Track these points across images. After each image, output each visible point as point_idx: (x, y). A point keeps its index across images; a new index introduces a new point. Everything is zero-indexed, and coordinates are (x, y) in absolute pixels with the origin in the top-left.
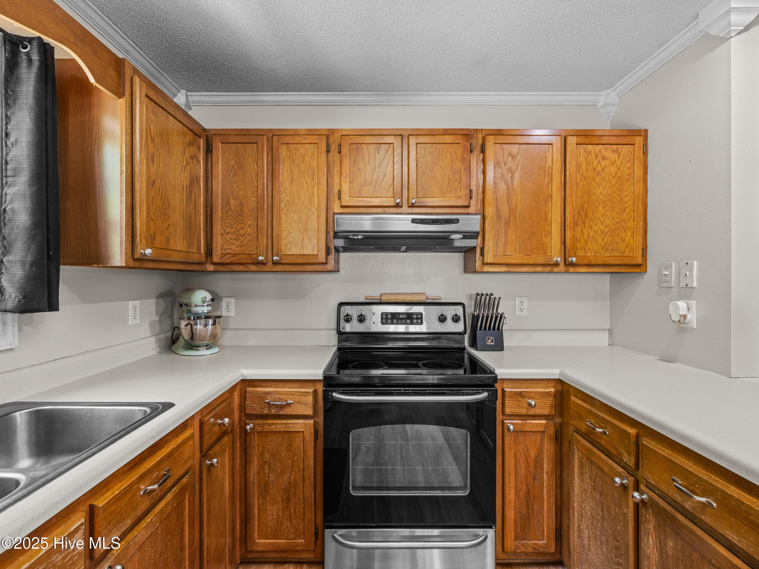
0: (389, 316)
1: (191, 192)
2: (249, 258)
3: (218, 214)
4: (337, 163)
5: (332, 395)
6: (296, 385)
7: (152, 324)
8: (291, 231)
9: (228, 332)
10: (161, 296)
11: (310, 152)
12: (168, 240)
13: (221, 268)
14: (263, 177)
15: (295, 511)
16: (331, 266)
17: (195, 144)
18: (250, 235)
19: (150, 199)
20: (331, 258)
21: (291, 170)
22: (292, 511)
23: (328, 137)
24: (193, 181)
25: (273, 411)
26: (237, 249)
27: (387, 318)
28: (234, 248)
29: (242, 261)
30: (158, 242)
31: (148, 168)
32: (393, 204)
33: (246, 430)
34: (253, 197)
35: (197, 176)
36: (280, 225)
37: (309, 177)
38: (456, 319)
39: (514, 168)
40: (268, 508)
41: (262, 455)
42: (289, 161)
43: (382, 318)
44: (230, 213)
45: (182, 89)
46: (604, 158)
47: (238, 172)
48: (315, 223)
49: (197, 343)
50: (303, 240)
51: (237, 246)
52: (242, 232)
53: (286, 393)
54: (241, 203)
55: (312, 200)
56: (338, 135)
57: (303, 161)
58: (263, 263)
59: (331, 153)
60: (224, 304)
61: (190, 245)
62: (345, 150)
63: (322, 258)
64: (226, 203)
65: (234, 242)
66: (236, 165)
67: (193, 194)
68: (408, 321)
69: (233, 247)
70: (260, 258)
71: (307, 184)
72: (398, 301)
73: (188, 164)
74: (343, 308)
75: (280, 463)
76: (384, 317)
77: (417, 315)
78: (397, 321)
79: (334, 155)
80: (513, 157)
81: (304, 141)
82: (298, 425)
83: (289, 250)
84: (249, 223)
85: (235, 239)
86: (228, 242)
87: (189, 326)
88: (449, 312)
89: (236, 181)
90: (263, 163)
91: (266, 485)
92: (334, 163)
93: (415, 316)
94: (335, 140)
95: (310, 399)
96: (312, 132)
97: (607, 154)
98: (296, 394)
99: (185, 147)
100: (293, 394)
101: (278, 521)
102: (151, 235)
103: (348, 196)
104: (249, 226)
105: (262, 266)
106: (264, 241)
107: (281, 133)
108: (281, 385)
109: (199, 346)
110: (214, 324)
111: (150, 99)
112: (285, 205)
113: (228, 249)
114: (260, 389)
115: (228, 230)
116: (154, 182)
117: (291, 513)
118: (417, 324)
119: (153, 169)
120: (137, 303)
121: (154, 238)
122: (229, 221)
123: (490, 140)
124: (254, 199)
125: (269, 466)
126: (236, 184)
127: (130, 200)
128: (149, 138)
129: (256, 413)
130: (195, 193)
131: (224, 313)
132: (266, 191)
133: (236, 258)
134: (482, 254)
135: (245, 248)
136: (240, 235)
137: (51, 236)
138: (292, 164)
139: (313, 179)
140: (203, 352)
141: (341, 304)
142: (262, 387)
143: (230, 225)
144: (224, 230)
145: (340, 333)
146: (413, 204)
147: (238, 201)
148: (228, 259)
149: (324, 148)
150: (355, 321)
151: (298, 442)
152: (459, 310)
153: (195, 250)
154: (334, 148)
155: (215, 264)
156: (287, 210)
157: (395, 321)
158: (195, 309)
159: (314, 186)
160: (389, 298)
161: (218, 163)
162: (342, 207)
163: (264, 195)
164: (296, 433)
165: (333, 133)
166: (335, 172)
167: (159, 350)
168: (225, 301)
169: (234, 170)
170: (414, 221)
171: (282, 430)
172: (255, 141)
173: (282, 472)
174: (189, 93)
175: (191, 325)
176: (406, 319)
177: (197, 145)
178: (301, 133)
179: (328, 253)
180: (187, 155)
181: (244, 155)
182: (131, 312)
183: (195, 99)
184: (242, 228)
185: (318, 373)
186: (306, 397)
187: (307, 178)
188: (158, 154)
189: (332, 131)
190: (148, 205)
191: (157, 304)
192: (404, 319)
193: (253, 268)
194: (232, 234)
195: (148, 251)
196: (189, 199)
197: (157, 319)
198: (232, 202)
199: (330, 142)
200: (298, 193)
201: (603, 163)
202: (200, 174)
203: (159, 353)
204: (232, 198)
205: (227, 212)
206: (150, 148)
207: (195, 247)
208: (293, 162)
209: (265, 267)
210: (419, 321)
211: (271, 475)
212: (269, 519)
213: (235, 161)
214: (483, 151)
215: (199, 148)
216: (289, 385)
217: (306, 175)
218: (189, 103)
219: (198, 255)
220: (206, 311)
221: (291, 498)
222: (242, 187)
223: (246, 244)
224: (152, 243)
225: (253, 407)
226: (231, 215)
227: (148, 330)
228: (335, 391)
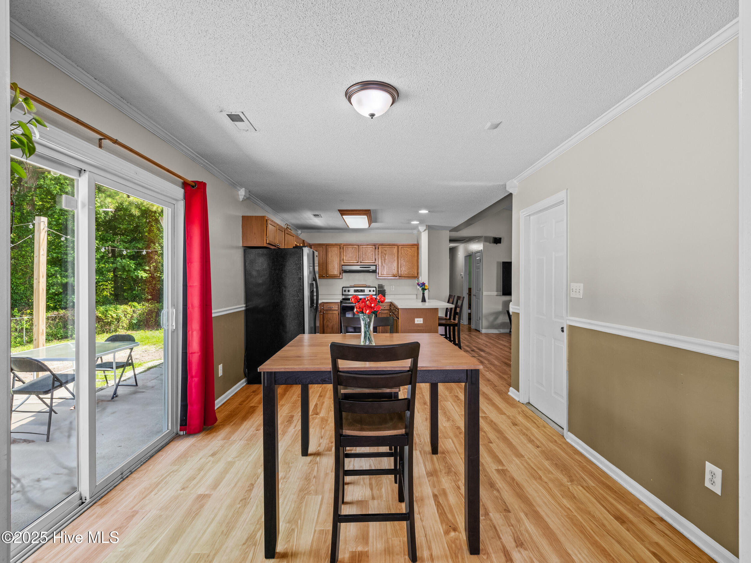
2: (321, 275)
4: (342, 252)
8: (331, 269)
11: (336, 249)
14: (324, 256)
16: (341, 277)
20: (341, 275)
21: (331, 254)
23: (340, 246)
25: (329, 309)
27: (355, 291)
32: (356, 262)
36: (328, 267)
38: (373, 291)
39: (386, 253)
41: (327, 318)
42: (330, 251)
46: (408, 251)
48: (337, 266)
50: (334, 270)
53: (332, 305)
55: (336, 262)
57: (334, 251)
58: (324, 277)
62: (344, 248)
63: (339, 275)
70: (324, 275)
72: (358, 286)
74: (344, 288)
78: (358, 292)
79: (342, 250)
80: (386, 251)
81: (334, 246)
82: (335, 312)
83: (331, 273)
88: (372, 289)
90: (325, 251)
91: (328, 325)
93: (363, 290)
94: (342, 246)
96: (336, 244)
97: (409, 250)
100: (334, 305)
103: (345, 260)
106: (324, 271)
107: (329, 245)
108: (331, 303)
117: (333, 331)
118: (363, 292)
123: (380, 247)
124: (322, 261)
125: (328, 321)
132: (325, 259)
134: (378, 274)
141: (343, 287)
142: (328, 304)
145: (343, 295)
146: (361, 262)
149: (339, 248)
150: (347, 292)
151: (335, 316)
152: (374, 289)
154: (342, 248)
156: (330, 263)
159: (337, 258)
160: (356, 286)
162: (344, 264)
164: (334, 314)
166: (342, 254)
170: (360, 267)
171: (331, 313)
172: (324, 247)
173: (331, 322)
174: (301, 230)
178: (333, 244)
179: (340, 274)
181: (319, 250)
183: (303, 231)
185: (339, 301)
186: (336, 306)
189: (341, 244)
192: (360, 291)
193: (322, 278)
200: (333, 259)
201: (408, 252)
208: (332, 252)
214: (378, 249)
216: (333, 303)
217: (335, 255)
218: (301, 232)
221: (333, 328)
228: (342, 304)
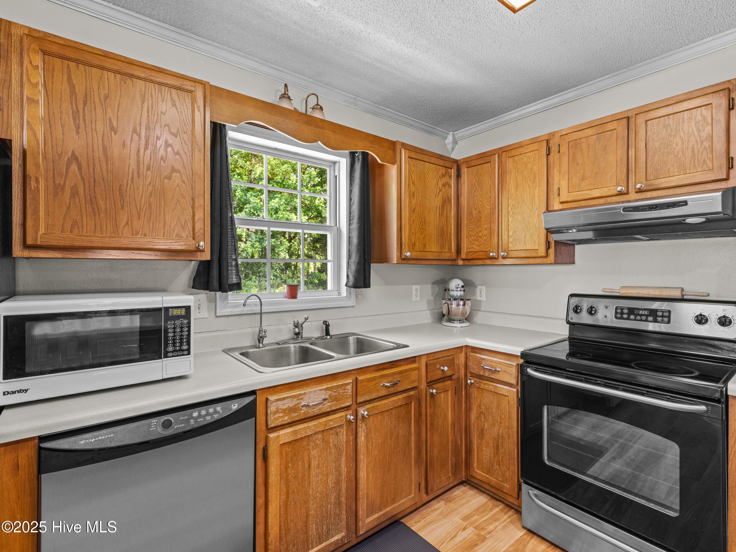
0: (626, 311)
1: (443, 210)
2: (485, 254)
3: (465, 222)
4: (557, 162)
5: (526, 370)
6: (504, 357)
7: (428, 302)
8: (516, 230)
9: (480, 313)
10: (435, 283)
11: (532, 159)
12: (424, 245)
13: (467, 263)
14: (495, 188)
15: (502, 459)
16: (552, 258)
17: (447, 175)
18: (486, 236)
19: (412, 221)
20: (551, 252)
21: (516, 178)
22: (500, 458)
23: (548, 141)
24: (446, 201)
25: (487, 374)
26: (477, 248)
27: (623, 313)
28: (475, 248)
29: (480, 257)
30: (417, 248)
31: (410, 202)
32: (615, 192)
33: (468, 383)
34: (488, 205)
35: (448, 197)
37: (531, 181)
38: (724, 322)
40: (484, 448)
41: (480, 406)
42: (515, 171)
43: (616, 313)
44: (472, 220)
45: (450, 132)
47: (477, 188)
48: (536, 221)
49: (452, 318)
50: (525, 237)
51: (477, 246)
52: (480, 234)
53: (496, 362)
54: (479, 212)
55: (533, 200)
56: (557, 136)
57: (526, 168)
58: (493, 258)
59: (552, 155)
60: (478, 290)
61: (442, 246)
62: (563, 149)
63: (542, 252)
64: (470, 213)
65: (475, 242)
66: (476, 183)
67: (445, 211)
68: (650, 319)
69: (474, 246)
70: (491, 254)
71: (529, 187)
72: (640, 295)
73: (440, 190)
74: (573, 299)
75: (492, 417)
76: (619, 311)
77: (663, 312)
78: (635, 317)
79: (554, 156)
81: (527, 151)
82: (505, 390)
83: (515, 246)
84: (485, 226)
85: (476, 240)
86: (471, 242)
87: (446, 304)
88: (715, 311)
89: (476, 195)
90: (495, 177)
91: (482, 430)
92: (554, 164)
93: (660, 314)
94: (555, 142)
95: (514, 371)
96: (534, 141)
98: (503, 364)
99: (438, 180)
100: (501, 363)
101: (490, 462)
102: (412, 244)
103: (567, 191)
104: (485, 229)
105: (494, 260)
106: (495, 240)
107: (510, 149)
108: (494, 355)
109: (454, 320)
110: (464, 305)
111: (411, 158)
112: (511, 209)
113: (471, 248)
114: (478, 355)
115: (471, 233)
116: (414, 209)
117: (499, 460)
118: (662, 322)
119: (414, 202)
120: (418, 287)
121: (414, 245)
122: (472, 226)
124: (488, 207)
125: (484, 416)
126: (476, 197)
127: (399, 224)
128: (411, 182)
129: (475, 372)
130: (447, 210)
131: (478, 298)
132: (497, 199)
133: (476, 254)
135: (482, 246)
136: (479, 236)
137: (366, 249)
138: (516, 173)
139: (534, 182)
140: (457, 325)
141: (572, 295)
142: (480, 354)
143: (472, 229)
144: (469, 234)
145: (574, 324)
146: (639, 189)
147: (478, 210)
148: (471, 255)
149: (544, 152)
150: (584, 313)
151: (504, 404)
153: (447, 250)
154: (554, 149)
155: (463, 260)
156: (513, 213)
157: (632, 317)
158: (452, 293)
159: (535, 188)
160: (629, 292)
161: (464, 184)
162: (561, 203)
163: (495, 203)
164: (503, 396)
165: (553, 135)
166: (555, 171)
167: (433, 320)
168: (479, 288)
169: (475, 187)
170: (627, 209)
171: (493, 390)
172: (489, 161)
173: (493, 424)
174: (455, 133)
175: (448, 304)
176: (647, 316)
177: (448, 174)
178: (525, 144)
179: (548, 247)
180: (440, 185)
181: (481, 173)
182: (414, 293)
183: (459, 135)
184: (480, 231)
186: (511, 369)
187: (529, 182)
188: (417, 191)
189: (553, 134)
190: (410, 225)
191: (432, 288)
192: (644, 315)
193: (488, 262)
194: (474, 236)
195: (408, 254)
196: (441, 215)
197: (433, 298)
198: (474, 212)
199: (550, 146)
200: (522, 196)
202: (451, 195)
203: (433, 322)
204: (473, 208)
205: (470, 220)
206: (412, 189)
207: (447, 248)
208: (518, 171)
209: (497, 261)
210: (666, 319)
211: (485, 423)
212: (484, 457)
213: (476, 180)
215: (450, 177)
216: (499, 356)
217: (528, 180)
218: (456, 140)
219: (449, 254)
220: (459, 295)
221: (500, 447)
222: (481, 199)
223: (483, 244)
224: (413, 249)
225: (474, 368)
226: (473, 221)
227: (426, 305)
228: (529, 367)
